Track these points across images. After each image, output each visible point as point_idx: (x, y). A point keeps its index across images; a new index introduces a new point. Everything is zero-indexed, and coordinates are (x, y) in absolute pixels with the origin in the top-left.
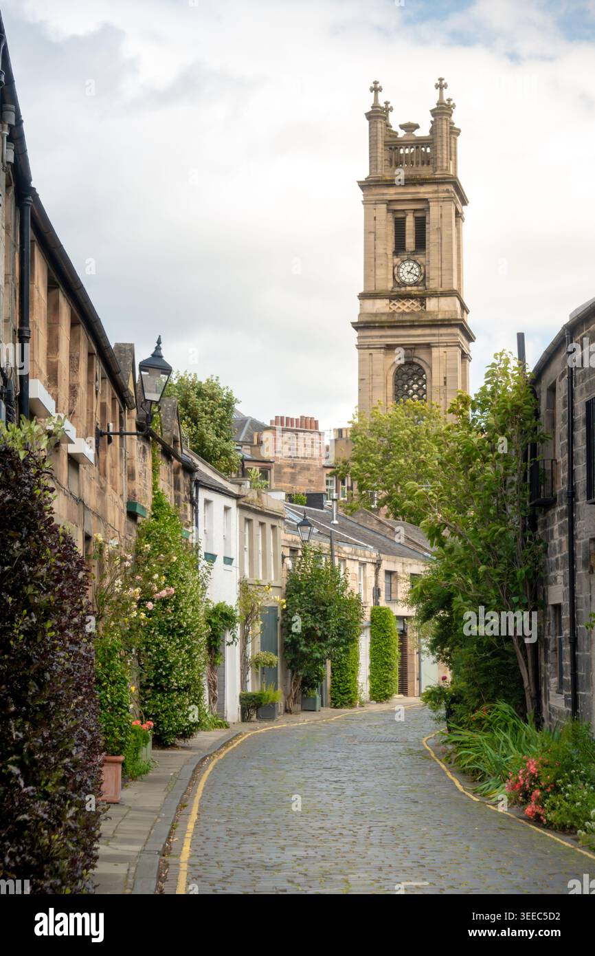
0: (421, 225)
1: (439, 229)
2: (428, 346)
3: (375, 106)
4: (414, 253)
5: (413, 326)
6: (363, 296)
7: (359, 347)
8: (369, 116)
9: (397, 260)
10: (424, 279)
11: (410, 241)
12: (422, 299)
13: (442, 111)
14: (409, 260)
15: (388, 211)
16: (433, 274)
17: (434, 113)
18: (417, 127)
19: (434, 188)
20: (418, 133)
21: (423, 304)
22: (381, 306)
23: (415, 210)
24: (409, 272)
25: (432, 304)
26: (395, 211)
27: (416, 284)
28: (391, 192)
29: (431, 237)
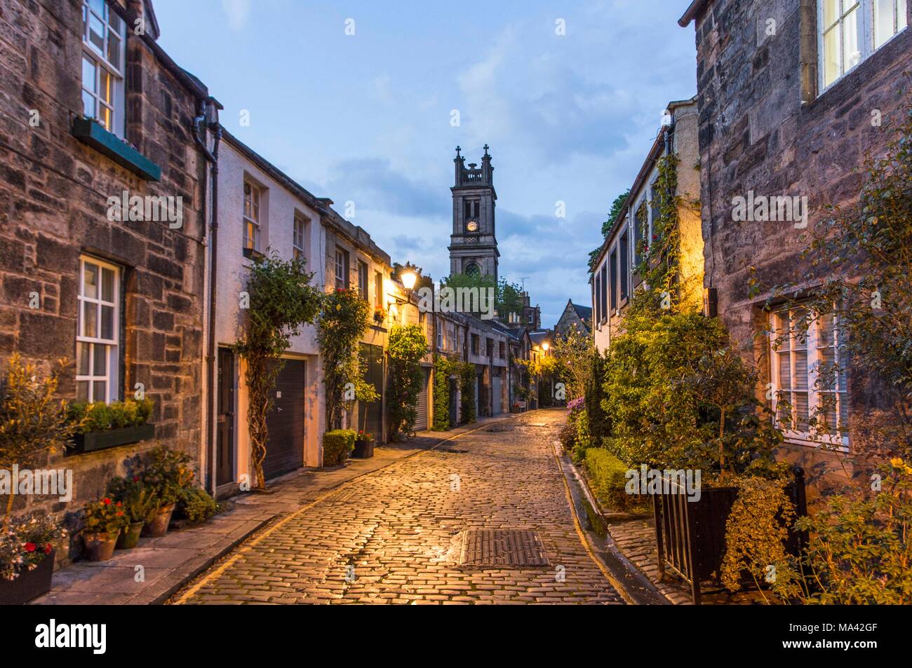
0: (477, 206)
1: (485, 208)
2: (481, 257)
3: (458, 156)
4: (474, 217)
5: (474, 249)
6: (452, 236)
7: (450, 257)
8: (455, 160)
9: (467, 221)
10: (478, 229)
11: (472, 213)
12: (478, 237)
13: (487, 159)
14: (472, 221)
15: (463, 200)
16: (482, 226)
17: (483, 159)
18: (476, 165)
19: (482, 190)
20: (476, 168)
21: (478, 240)
22: (460, 240)
23: (475, 200)
24: (472, 227)
25: (482, 239)
26: (466, 201)
27: (475, 231)
28: (465, 192)
29: (481, 211)
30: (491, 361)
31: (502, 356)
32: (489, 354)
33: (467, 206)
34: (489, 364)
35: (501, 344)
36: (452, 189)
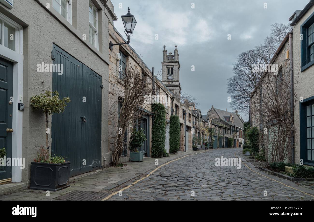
0: (172, 70)
1: (176, 70)
3: (164, 50)
4: (171, 74)
5: (171, 87)
9: (168, 76)
11: (170, 72)
12: (172, 82)
13: (176, 50)
14: (170, 75)
15: (167, 67)
16: (174, 78)
18: (172, 53)
19: (175, 63)
22: (165, 83)
23: (171, 67)
24: (170, 78)
25: (174, 83)
26: (168, 67)
27: (171, 80)
28: (167, 64)
29: (174, 72)
30: (185, 122)
31: (189, 121)
32: (184, 118)
33: (168, 70)
34: (184, 123)
35: (189, 114)
36: (162, 63)
